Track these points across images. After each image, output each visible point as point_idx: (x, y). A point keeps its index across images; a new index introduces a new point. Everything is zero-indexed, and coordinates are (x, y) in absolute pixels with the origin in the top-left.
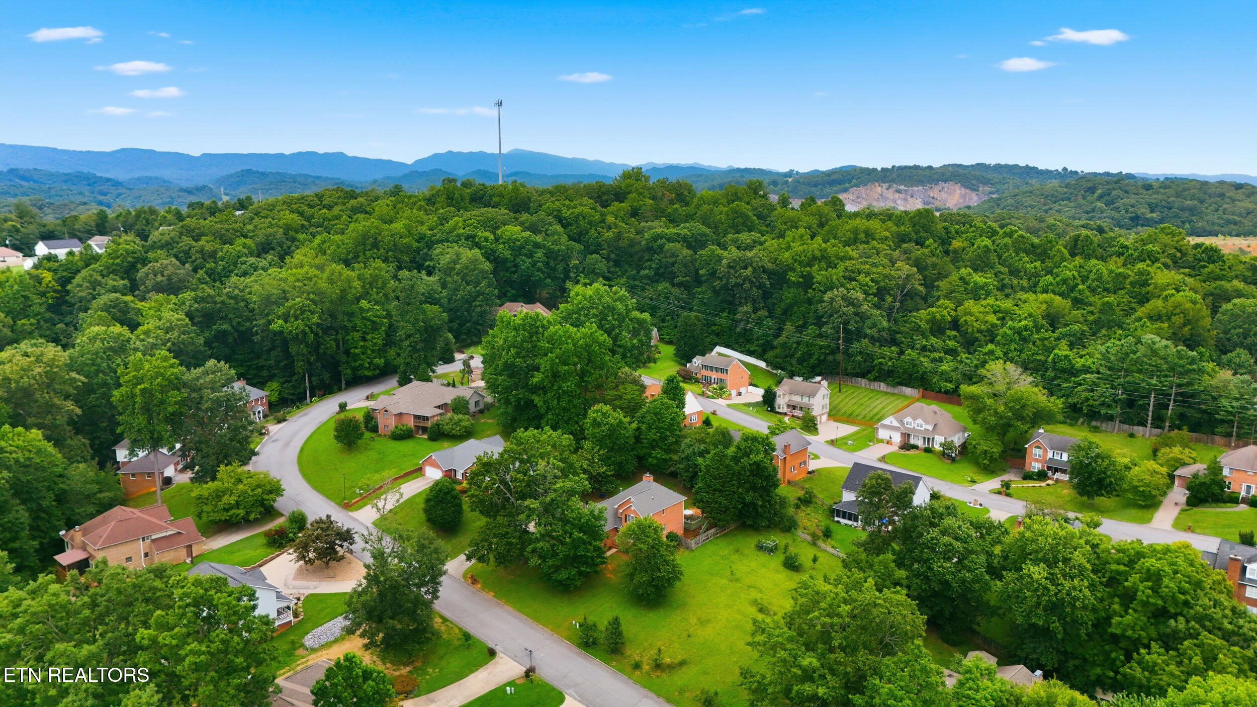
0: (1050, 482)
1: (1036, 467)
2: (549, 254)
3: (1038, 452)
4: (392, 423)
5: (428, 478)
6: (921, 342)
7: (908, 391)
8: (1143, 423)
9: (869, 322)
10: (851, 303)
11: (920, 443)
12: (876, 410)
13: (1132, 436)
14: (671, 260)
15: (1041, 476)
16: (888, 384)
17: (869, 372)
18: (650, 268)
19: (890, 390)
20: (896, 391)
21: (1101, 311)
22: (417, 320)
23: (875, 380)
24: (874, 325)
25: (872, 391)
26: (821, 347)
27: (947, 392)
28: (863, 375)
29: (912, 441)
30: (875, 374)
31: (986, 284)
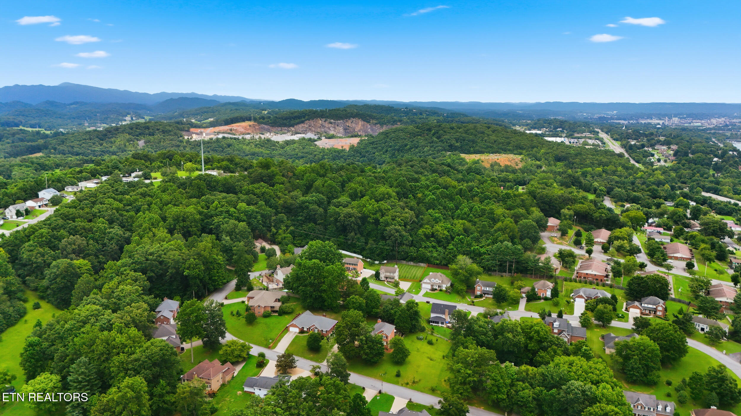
0: (484, 298)
1: (478, 293)
2: (263, 216)
3: (479, 288)
4: (262, 311)
5: (292, 332)
6: (424, 244)
7: (422, 264)
8: (505, 272)
9: (405, 238)
10: (397, 231)
11: (437, 288)
12: (414, 274)
13: (502, 276)
14: (314, 213)
15: (481, 296)
16: (414, 262)
17: (406, 258)
18: (302, 216)
19: (415, 265)
20: (417, 265)
21: (482, 227)
22: (245, 263)
23: (410, 261)
24: (407, 239)
25: (409, 265)
26: (387, 250)
27: (437, 264)
28: (404, 259)
29: (435, 287)
30: (409, 258)
31: (439, 216)
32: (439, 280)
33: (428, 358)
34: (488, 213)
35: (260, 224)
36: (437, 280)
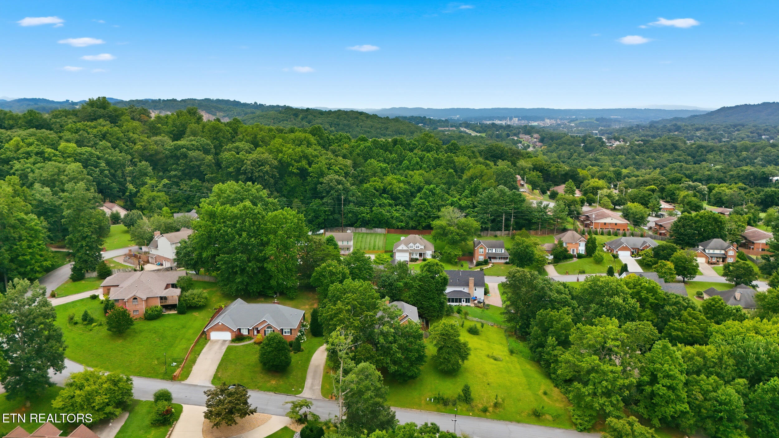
0: (491, 265)
1: (481, 258)
2: (108, 163)
3: (481, 250)
6: (377, 202)
7: (379, 230)
8: (500, 229)
9: (351, 193)
10: (339, 182)
11: (418, 257)
13: (496, 236)
14: (198, 163)
15: (486, 262)
16: (367, 228)
17: (356, 223)
18: (175, 170)
19: (368, 231)
20: (372, 231)
21: (448, 177)
23: (361, 226)
24: (353, 195)
25: (359, 233)
26: (325, 212)
27: (402, 228)
28: (351, 225)
29: (415, 256)
30: (359, 223)
31: (386, 167)
32: (421, 245)
33: (488, 356)
34: (445, 162)
35: (106, 176)
36: (418, 245)
